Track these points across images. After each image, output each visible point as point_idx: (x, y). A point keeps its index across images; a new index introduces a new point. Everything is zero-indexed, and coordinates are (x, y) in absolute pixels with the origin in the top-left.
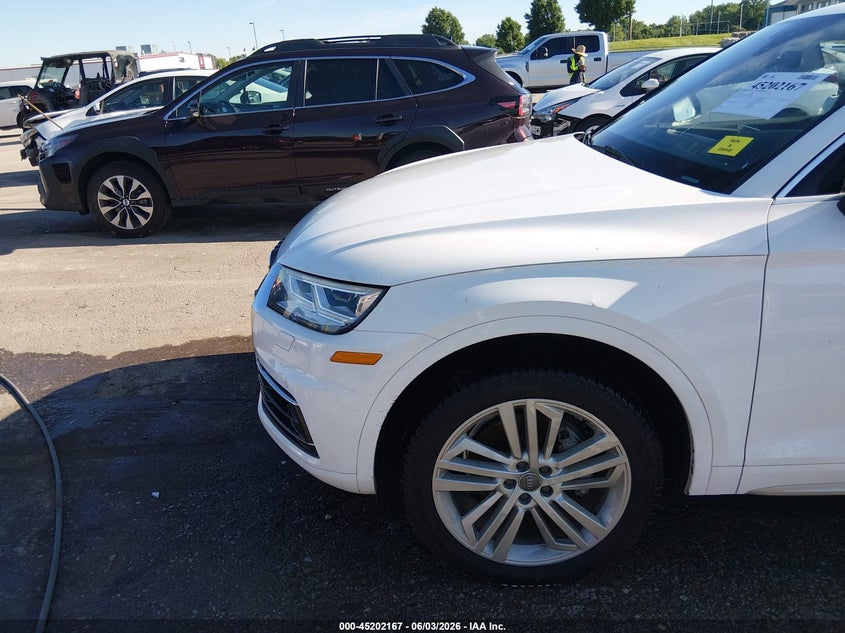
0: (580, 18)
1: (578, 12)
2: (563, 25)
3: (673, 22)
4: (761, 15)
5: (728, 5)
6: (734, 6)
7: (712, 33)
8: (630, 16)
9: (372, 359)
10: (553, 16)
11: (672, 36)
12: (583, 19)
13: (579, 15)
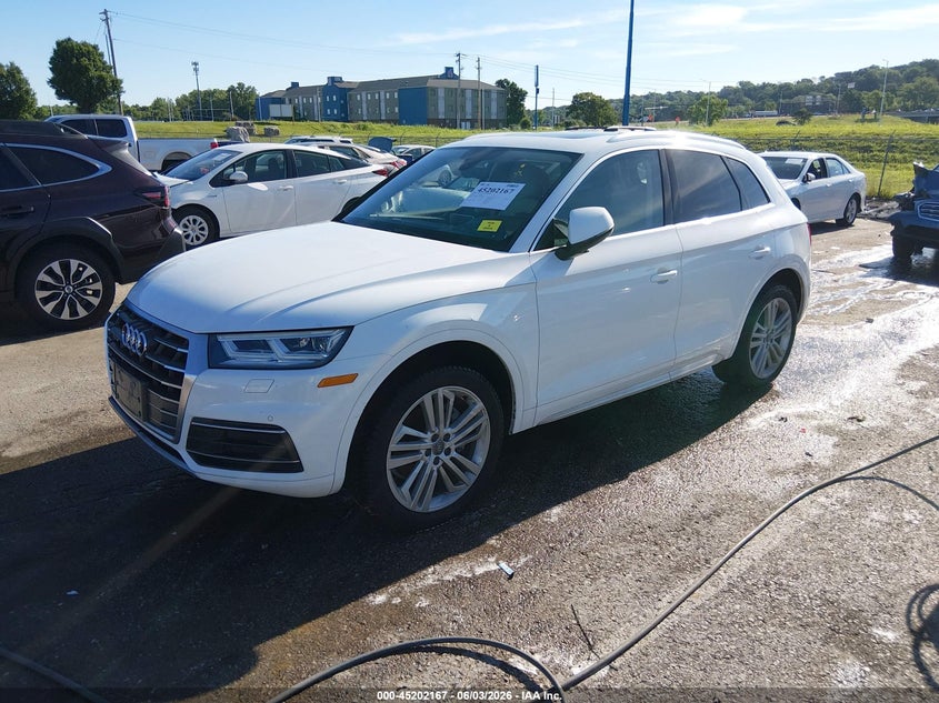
0: (56, 93)
1: (53, 87)
2: (34, 100)
3: (158, 104)
4: (250, 104)
5: (215, 91)
6: (221, 92)
7: (205, 119)
8: (119, 96)
9: (351, 378)
10: (19, 89)
11: (160, 119)
12: (60, 95)
13: (54, 91)
